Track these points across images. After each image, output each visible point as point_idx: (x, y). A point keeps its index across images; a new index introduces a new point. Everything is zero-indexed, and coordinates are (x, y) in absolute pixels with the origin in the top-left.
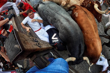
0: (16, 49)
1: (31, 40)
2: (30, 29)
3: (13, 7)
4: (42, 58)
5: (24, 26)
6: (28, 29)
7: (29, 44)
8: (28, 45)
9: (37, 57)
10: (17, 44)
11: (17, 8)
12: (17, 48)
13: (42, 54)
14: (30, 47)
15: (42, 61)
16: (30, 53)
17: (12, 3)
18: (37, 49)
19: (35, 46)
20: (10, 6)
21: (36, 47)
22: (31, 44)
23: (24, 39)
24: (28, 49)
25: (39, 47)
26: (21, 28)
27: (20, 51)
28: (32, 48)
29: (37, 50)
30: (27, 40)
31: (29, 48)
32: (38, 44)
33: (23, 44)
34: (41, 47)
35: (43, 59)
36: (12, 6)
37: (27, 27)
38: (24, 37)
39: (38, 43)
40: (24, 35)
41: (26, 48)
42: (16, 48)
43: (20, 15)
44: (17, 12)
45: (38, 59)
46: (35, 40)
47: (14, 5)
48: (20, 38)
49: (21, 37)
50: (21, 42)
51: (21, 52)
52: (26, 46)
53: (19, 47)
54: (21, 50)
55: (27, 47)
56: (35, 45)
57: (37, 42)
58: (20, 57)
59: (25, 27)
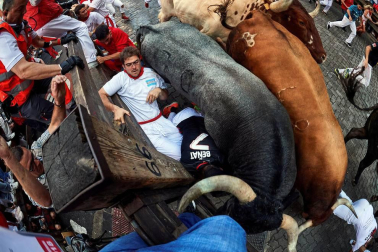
0: (81, 171)
1: (130, 150)
2: (125, 115)
3: (79, 36)
4: (161, 210)
5: (106, 102)
6: (119, 113)
7: (126, 160)
8: (123, 165)
9: (145, 206)
10: (88, 154)
11: (91, 42)
12: (87, 169)
13: (161, 198)
14: (126, 169)
15: (162, 220)
16: (124, 190)
17: (75, 20)
18: (147, 179)
19: (143, 170)
20: (69, 31)
21: (145, 173)
22: (131, 161)
23: (109, 144)
24: (121, 177)
25: (155, 173)
26: (100, 108)
27: (96, 181)
28: (133, 174)
29: (148, 183)
30: (117, 148)
31: (123, 173)
32: (152, 164)
33: (107, 159)
34: (160, 174)
35: (165, 215)
36: (74, 32)
37: (116, 107)
38: (111, 136)
39: (152, 160)
40: (111, 129)
41: (115, 172)
42: (84, 167)
43: (99, 66)
44: (90, 55)
45: (148, 212)
46: (142, 150)
47: (83, 30)
48: (100, 138)
49: (102, 135)
50: (101, 152)
51: (99, 182)
52: (115, 166)
53: (95, 166)
54: (99, 177)
55: (119, 168)
56: (142, 166)
57: (149, 157)
58: (91, 198)
59: (110, 105)
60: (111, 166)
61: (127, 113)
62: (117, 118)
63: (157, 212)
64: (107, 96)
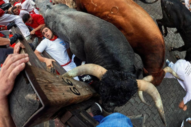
0: (29, 103)
1: (59, 82)
2: (53, 62)
3: (17, 23)
4: (83, 116)
5: (40, 57)
7: (57, 89)
8: (56, 93)
9: (73, 116)
10: (31, 91)
12: (33, 101)
13: (82, 108)
14: (58, 95)
15: (85, 122)
16: (60, 108)
17: (12, 16)
18: (72, 99)
19: (69, 93)
21: (71, 95)
22: (60, 90)
23: (45, 81)
24: (56, 101)
25: (77, 94)
26: (36, 60)
27: (39, 108)
28: (63, 98)
29: (73, 101)
30: (51, 83)
31: (57, 98)
32: (74, 88)
33: (45, 91)
34: (79, 94)
35: (86, 118)
36: (14, 22)
37: (46, 59)
38: (45, 76)
39: (74, 86)
40: (44, 72)
41: (51, 99)
42: (30, 100)
45: (76, 119)
46: (66, 81)
47: (18, 19)
48: (38, 79)
49: (39, 76)
50: (40, 88)
51: (42, 108)
52: (51, 95)
53: (37, 98)
54: (41, 106)
55: (53, 96)
56: (68, 91)
57: (71, 84)
58: (39, 119)
59: (43, 58)
60: (48, 96)
61: (54, 60)
62: (48, 65)
63: (81, 118)
64: (40, 53)
